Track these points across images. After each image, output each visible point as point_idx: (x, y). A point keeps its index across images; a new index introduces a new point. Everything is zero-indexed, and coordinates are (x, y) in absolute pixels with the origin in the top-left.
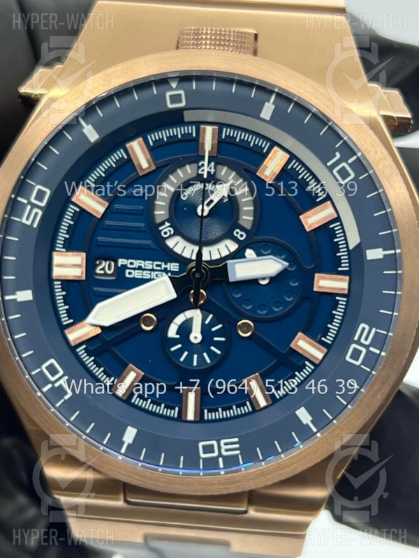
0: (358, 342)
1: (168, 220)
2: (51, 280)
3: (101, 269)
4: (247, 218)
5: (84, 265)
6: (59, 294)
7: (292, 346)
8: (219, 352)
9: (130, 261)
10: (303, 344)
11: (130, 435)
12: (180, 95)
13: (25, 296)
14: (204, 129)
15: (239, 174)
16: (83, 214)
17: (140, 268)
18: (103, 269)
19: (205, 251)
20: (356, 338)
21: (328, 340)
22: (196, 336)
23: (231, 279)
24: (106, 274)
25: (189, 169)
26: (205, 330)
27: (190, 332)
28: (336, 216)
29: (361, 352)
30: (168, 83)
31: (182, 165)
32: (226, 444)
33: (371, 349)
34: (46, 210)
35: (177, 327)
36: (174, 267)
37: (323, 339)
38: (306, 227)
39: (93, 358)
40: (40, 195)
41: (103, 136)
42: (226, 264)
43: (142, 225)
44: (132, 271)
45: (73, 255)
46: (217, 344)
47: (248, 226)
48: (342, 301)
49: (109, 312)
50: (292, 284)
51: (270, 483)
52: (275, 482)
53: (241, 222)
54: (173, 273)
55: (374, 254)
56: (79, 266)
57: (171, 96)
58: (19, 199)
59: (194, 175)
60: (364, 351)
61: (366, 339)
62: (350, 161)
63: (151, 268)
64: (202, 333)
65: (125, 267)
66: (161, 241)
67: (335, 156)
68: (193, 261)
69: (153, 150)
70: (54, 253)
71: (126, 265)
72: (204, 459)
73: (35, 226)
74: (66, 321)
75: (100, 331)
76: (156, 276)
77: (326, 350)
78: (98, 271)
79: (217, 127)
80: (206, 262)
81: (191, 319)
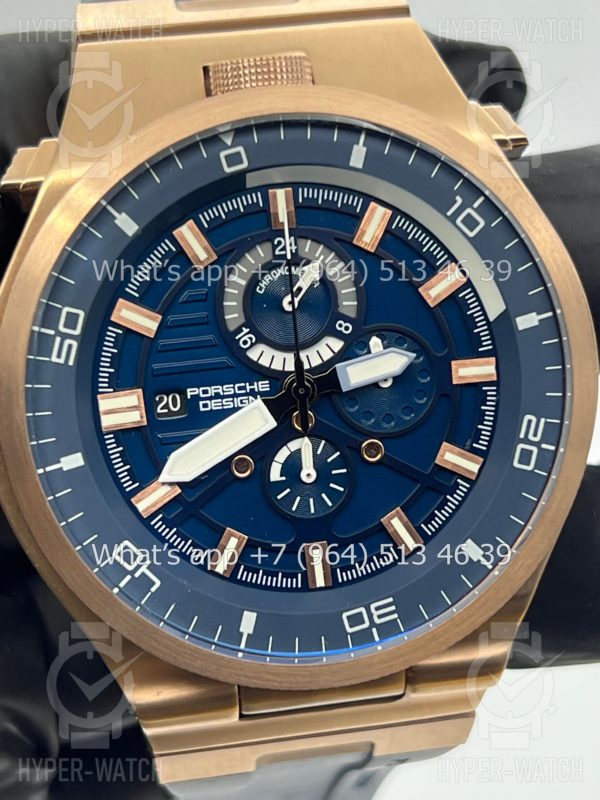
0: (526, 441)
1: (244, 325)
2: (100, 434)
3: (162, 409)
4: (348, 304)
5: (143, 405)
6: (115, 451)
7: (437, 462)
8: (342, 489)
9: (202, 389)
10: (451, 456)
11: (248, 622)
12: (239, 153)
13: (74, 461)
14: (275, 195)
15: (330, 247)
16: (129, 334)
17: (217, 396)
18: (166, 406)
19: (303, 355)
20: (522, 436)
21: (481, 445)
22: (308, 473)
23: (344, 390)
24: (171, 413)
25: (262, 252)
26: (319, 464)
27: (301, 469)
28: (465, 280)
29: (531, 452)
30: (221, 140)
31: (250, 247)
32: (377, 609)
33: (544, 446)
34: (82, 339)
35: (280, 466)
36: (263, 386)
37: (475, 445)
38: (429, 301)
39: (174, 530)
40: (71, 321)
41: (142, 227)
42: (334, 369)
43: (210, 337)
44: (208, 402)
45: (125, 395)
46: (337, 479)
47: (352, 314)
48: (491, 391)
49: (189, 462)
50: (422, 380)
53: (342, 310)
54: (262, 394)
55: (526, 321)
56: (135, 408)
57: (227, 157)
58: (43, 330)
59: (270, 258)
60: (535, 450)
61: (535, 435)
62: (476, 205)
63: (232, 392)
64: (316, 467)
65: (196, 398)
66: (240, 355)
67: (455, 202)
68: (290, 373)
69: (210, 233)
70: (99, 396)
71: (198, 395)
72: (352, 634)
73: (71, 363)
74: (129, 486)
75: (179, 491)
76: (241, 402)
77: (482, 460)
78: (159, 411)
79: (290, 189)
80: (307, 371)
81: (298, 451)
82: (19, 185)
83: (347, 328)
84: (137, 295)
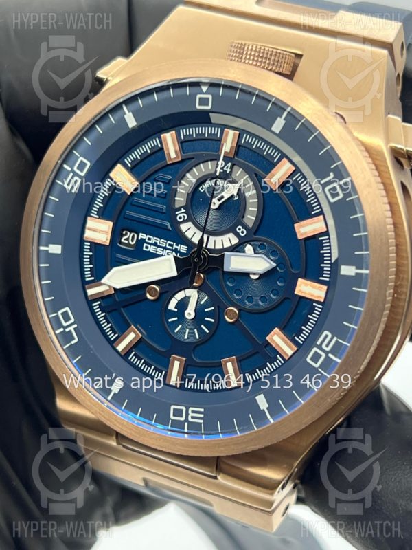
0: (320, 347)
1: (184, 207)
2: (82, 241)
3: (125, 239)
5: (110, 232)
6: (87, 254)
7: (268, 338)
8: (207, 331)
9: (148, 236)
10: (277, 338)
12: (208, 99)
13: (56, 249)
14: (228, 133)
15: (251, 178)
17: (155, 244)
18: (127, 239)
20: (318, 343)
21: (300, 340)
22: (190, 313)
23: (225, 269)
24: (128, 245)
25: (210, 166)
26: (199, 310)
27: (186, 309)
28: (325, 230)
29: (321, 356)
30: (200, 87)
31: (205, 161)
32: (193, 412)
33: (330, 355)
35: (176, 302)
36: (183, 248)
37: (296, 338)
38: (298, 235)
39: (104, 314)
40: (82, 166)
41: (141, 123)
42: (224, 255)
43: (164, 207)
44: (149, 246)
46: (208, 324)
48: (318, 307)
50: (279, 284)
53: (245, 220)
54: (182, 254)
55: (347, 270)
56: (106, 232)
57: (200, 99)
58: (65, 166)
59: (213, 171)
61: (327, 346)
63: (164, 246)
64: (196, 311)
65: (143, 241)
66: (176, 225)
67: (329, 175)
68: (196, 245)
69: (183, 143)
70: (89, 218)
71: (145, 240)
72: (172, 420)
74: (88, 278)
75: (113, 292)
76: (167, 254)
78: (123, 240)
79: (238, 132)
81: (189, 297)
84: (130, 166)
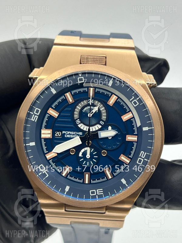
0: (141, 157)
1: (79, 119)
2: (41, 138)
4: (104, 117)
5: (51, 133)
6: (43, 143)
7: (119, 158)
8: (96, 161)
9: (66, 132)
10: (123, 158)
11: (67, 188)
12: (82, 79)
13: (33, 144)
14: (90, 89)
15: (102, 103)
16: (51, 117)
17: (69, 134)
18: (57, 134)
19: (91, 128)
20: (140, 156)
21: (131, 157)
22: (88, 156)
23: (99, 138)
24: (58, 136)
25: (85, 102)
26: (91, 154)
27: (86, 155)
28: (133, 116)
29: (142, 160)
30: (78, 75)
31: (83, 101)
32: (98, 191)
33: (145, 159)
34: (39, 116)
35: (82, 153)
36: (81, 133)
37: (129, 156)
38: (123, 120)
39: (54, 164)
40: (37, 111)
41: (57, 92)
42: (98, 133)
43: (70, 120)
44: (67, 135)
45: (48, 130)
46: (95, 159)
47: (105, 120)
48: (135, 144)
49: (60, 148)
50: (119, 138)
51: (113, 203)
52: (115, 203)
53: (102, 119)
54: (80, 135)
55: (145, 129)
56: (50, 134)
57: (79, 79)
58: (30, 112)
59: (87, 104)
60: (143, 160)
61: (143, 156)
62: (137, 99)
63: (73, 134)
64: (90, 155)
65: (65, 134)
66: (76, 125)
67: (132, 98)
68: (87, 132)
69: (73, 96)
70: (42, 130)
72: (91, 196)
73: (36, 121)
74: (46, 152)
75: (57, 155)
76: (75, 136)
77: (130, 160)
78: (56, 135)
79: (94, 88)
80: (91, 132)
81: (87, 150)
82: (33, 77)
83: (103, 123)
84: (54, 108)
